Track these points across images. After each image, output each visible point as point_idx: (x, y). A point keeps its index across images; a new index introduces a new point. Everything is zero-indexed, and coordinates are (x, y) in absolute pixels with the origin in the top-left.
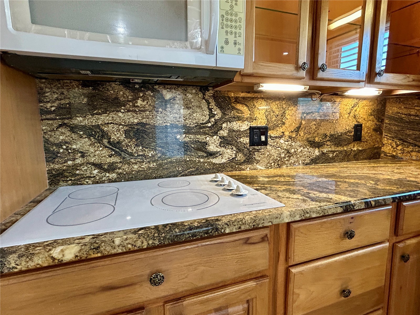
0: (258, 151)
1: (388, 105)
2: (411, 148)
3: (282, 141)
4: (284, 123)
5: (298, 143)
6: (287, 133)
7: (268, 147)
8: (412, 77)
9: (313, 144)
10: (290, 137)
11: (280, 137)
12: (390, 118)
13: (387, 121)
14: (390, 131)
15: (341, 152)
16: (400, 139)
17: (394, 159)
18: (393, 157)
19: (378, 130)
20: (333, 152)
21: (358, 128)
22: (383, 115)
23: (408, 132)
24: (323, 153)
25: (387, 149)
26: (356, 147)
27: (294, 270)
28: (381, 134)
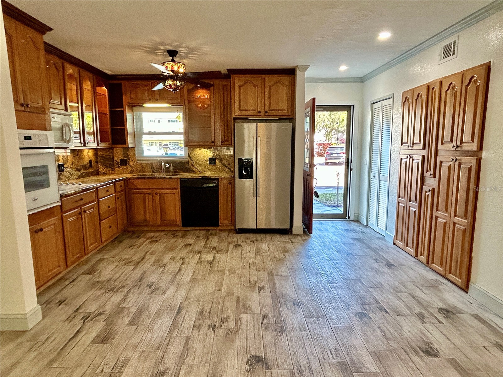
0: (61, 174)
1: (98, 151)
2: (109, 169)
3: (68, 169)
4: (68, 161)
5: (73, 170)
6: (69, 166)
7: (65, 172)
8: (107, 143)
9: (78, 170)
10: (70, 167)
11: (67, 168)
12: (100, 156)
13: (99, 158)
14: (100, 162)
15: (86, 173)
16: (105, 166)
17: (105, 174)
18: (103, 173)
19: (97, 162)
20: (84, 173)
21: (90, 161)
22: (97, 155)
23: (107, 162)
24: (81, 174)
25: (101, 170)
26: (91, 170)
27: (100, 200)
28: (98, 164)
